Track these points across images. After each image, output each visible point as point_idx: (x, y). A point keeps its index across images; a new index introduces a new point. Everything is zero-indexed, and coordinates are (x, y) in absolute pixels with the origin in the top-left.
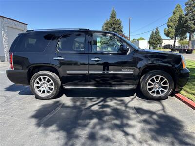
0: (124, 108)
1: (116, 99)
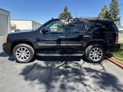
0: (80, 68)
1: (73, 63)
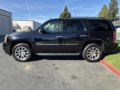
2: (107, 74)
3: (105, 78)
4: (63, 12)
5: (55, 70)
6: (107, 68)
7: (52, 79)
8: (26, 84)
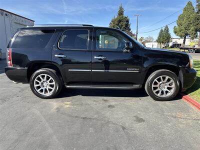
2: (194, 116)
3: (190, 122)
4: (116, 17)
5: (109, 109)
6: (194, 108)
7: (105, 121)
8: (67, 126)
